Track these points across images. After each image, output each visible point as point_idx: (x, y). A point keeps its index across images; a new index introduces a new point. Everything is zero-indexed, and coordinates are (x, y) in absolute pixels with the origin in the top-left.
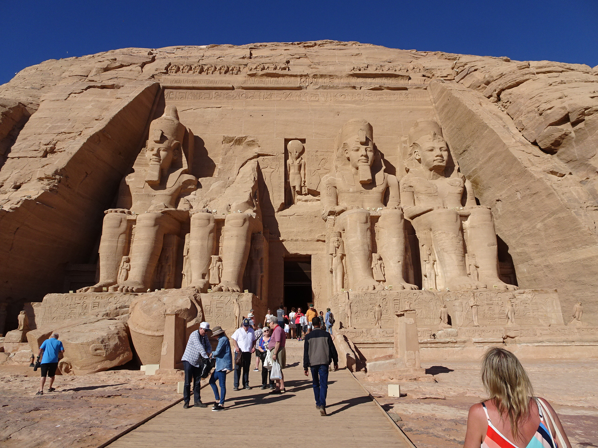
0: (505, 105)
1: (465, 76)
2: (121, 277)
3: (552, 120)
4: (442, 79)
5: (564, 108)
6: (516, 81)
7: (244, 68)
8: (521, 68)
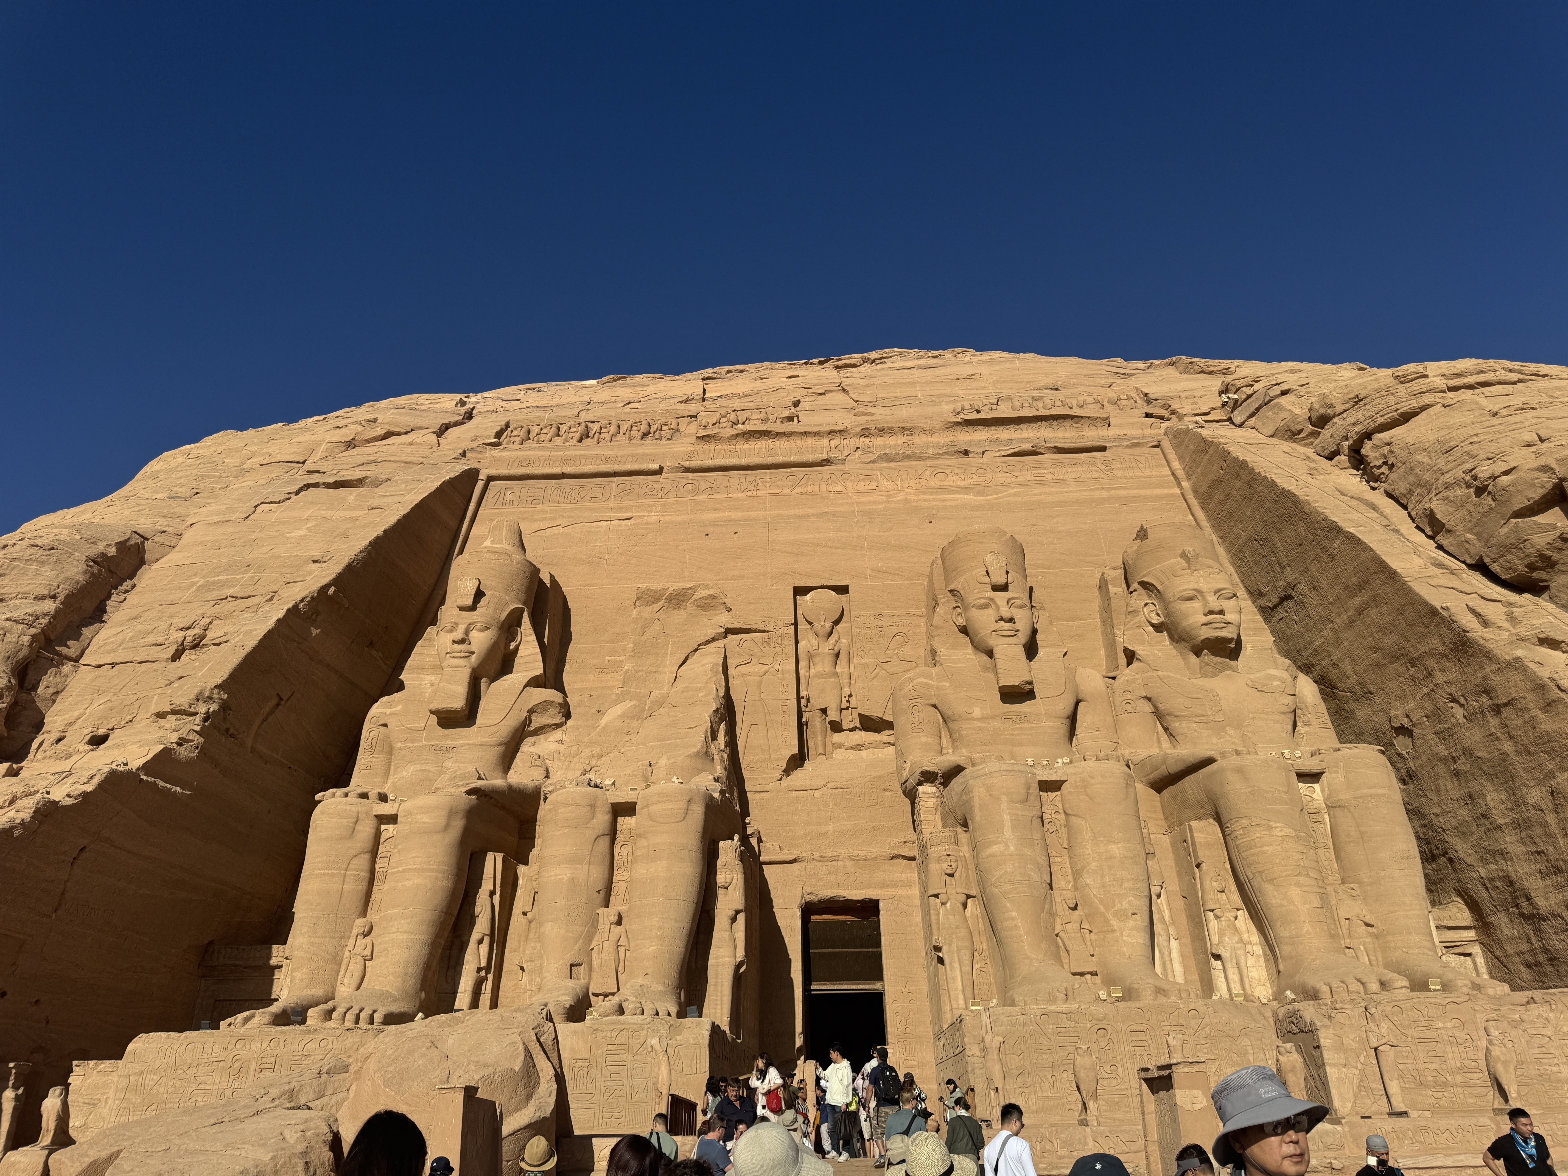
0: (1377, 472)
1: (1257, 410)
2: (346, 981)
3: (1519, 503)
4: (1198, 419)
5: (1545, 469)
6: (1399, 411)
7: (688, 422)
8: (1403, 380)
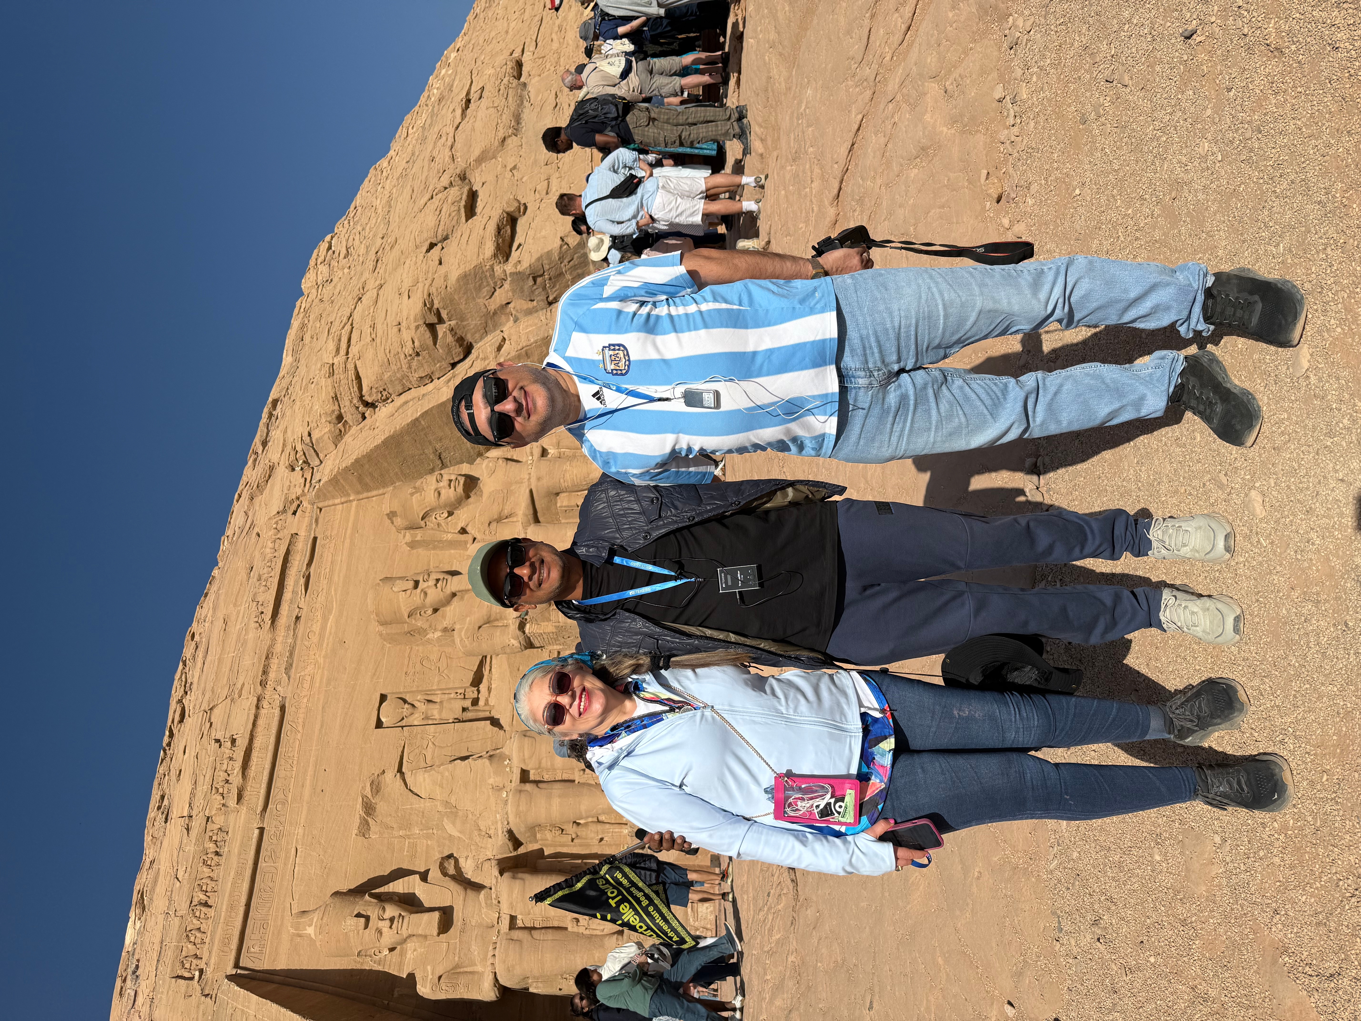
0: (384, 398)
1: (315, 451)
4: (308, 485)
5: (417, 327)
6: (352, 379)
7: (213, 822)
